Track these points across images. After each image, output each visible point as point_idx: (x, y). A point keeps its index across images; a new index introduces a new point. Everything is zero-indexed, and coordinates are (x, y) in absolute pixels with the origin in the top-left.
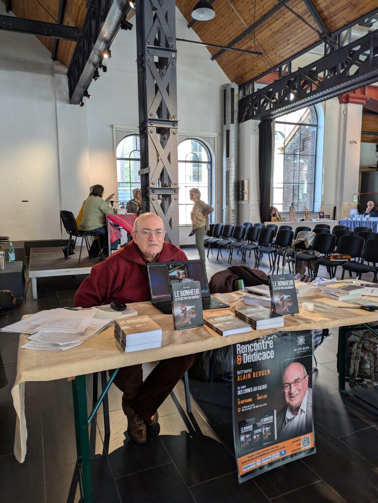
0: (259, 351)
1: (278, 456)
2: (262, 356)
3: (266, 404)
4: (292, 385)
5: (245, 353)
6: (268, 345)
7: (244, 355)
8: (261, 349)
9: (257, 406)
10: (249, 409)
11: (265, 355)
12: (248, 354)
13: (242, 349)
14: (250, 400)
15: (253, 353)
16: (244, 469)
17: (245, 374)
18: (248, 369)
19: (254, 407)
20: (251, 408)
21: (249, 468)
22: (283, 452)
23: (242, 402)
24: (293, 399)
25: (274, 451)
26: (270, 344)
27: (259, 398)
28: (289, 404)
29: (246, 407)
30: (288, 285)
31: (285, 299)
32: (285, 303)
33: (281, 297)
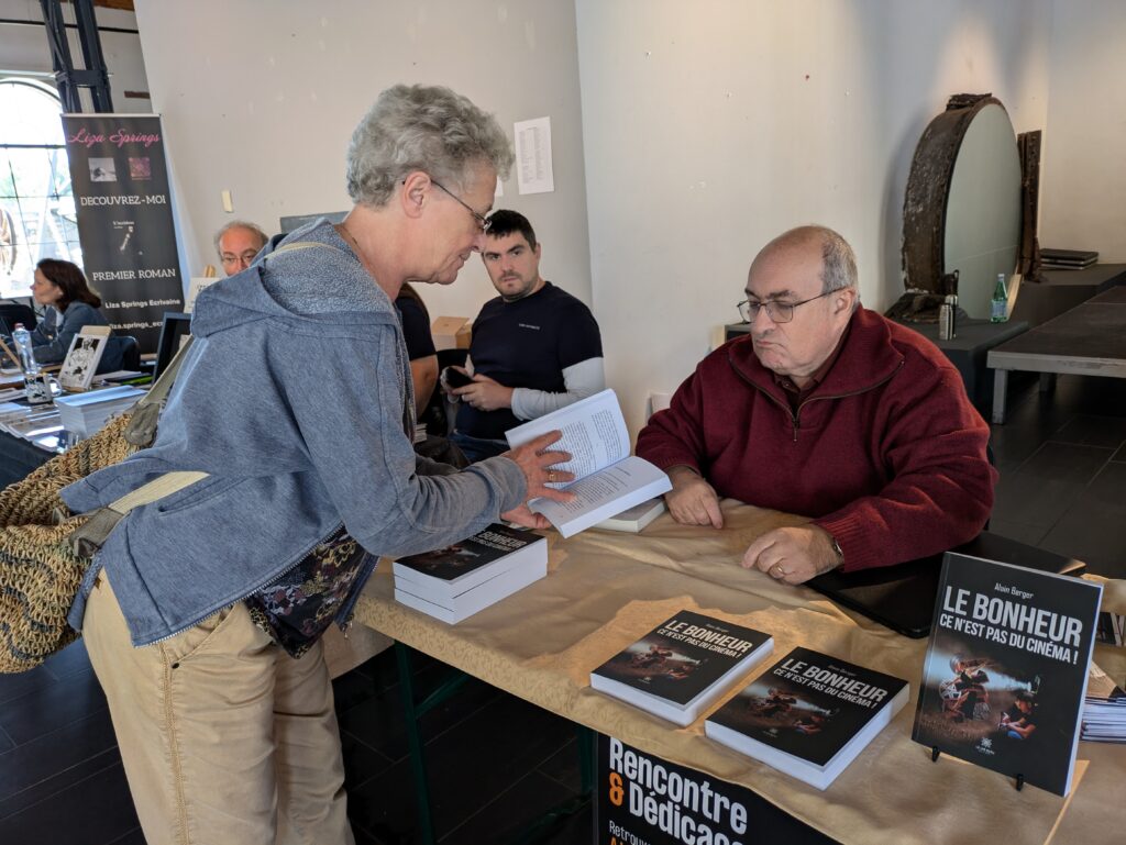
0: (686, 811)
2: (697, 834)
5: (636, 781)
8: (695, 809)
11: (708, 839)
12: (646, 792)
13: (627, 764)
15: (662, 799)
26: (734, 817)
30: (1038, 633)
31: (994, 693)
32: (985, 706)
33: (972, 673)
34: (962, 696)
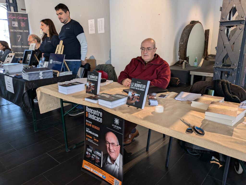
0: (95, 115)
1: (101, 176)
2: (96, 118)
3: (98, 145)
4: (111, 145)
5: (89, 112)
6: (100, 114)
7: (89, 113)
8: (96, 115)
9: (94, 143)
10: (91, 141)
11: (98, 119)
12: (90, 113)
13: (88, 110)
14: (91, 137)
15: (92, 114)
16: (85, 166)
17: (89, 123)
18: (91, 121)
19: (93, 142)
20: (92, 142)
21: (87, 168)
22: (104, 177)
23: (88, 136)
24: (111, 153)
25: (100, 172)
26: (101, 114)
27: (95, 139)
28: (109, 155)
29: (89, 140)
30: (141, 88)
31: (136, 96)
32: (134, 98)
33: (133, 94)
34: (132, 97)
